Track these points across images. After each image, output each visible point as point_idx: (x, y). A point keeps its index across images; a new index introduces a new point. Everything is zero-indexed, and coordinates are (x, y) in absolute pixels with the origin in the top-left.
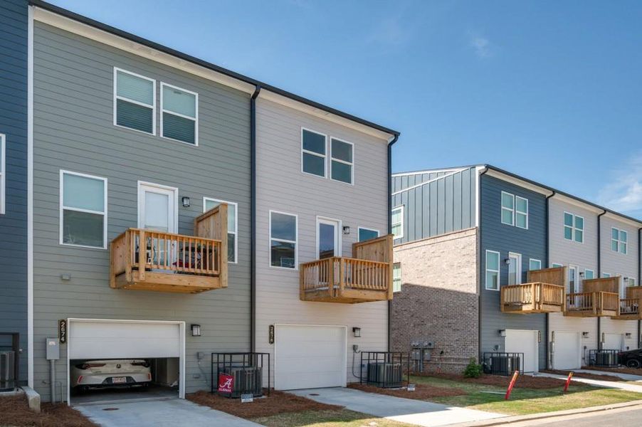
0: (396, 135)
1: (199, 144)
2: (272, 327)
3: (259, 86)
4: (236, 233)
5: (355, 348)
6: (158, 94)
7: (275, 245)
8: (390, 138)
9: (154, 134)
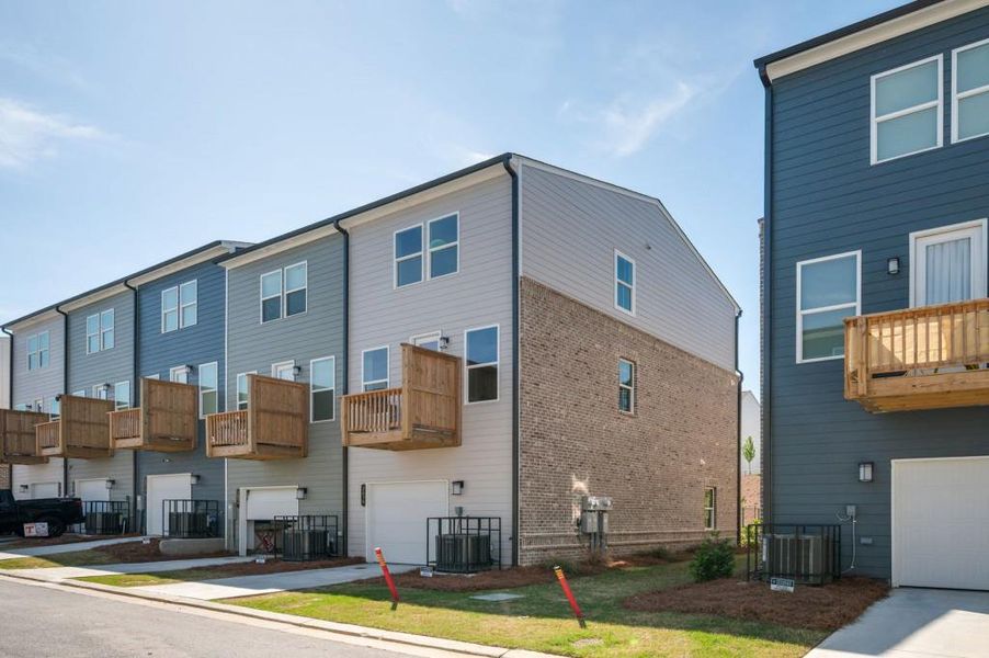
1: (307, 310)
2: (363, 487)
3: (336, 221)
4: (334, 388)
5: (458, 511)
6: (283, 280)
9: (280, 318)
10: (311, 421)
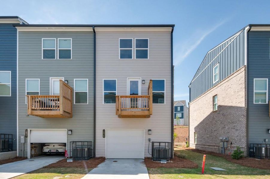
0: (173, 26)
1: (72, 58)
2: (104, 131)
3: (94, 26)
4: (88, 91)
5: (149, 140)
6: (57, 43)
7: (106, 94)
8: (170, 29)
9: (56, 59)
10: (74, 103)
